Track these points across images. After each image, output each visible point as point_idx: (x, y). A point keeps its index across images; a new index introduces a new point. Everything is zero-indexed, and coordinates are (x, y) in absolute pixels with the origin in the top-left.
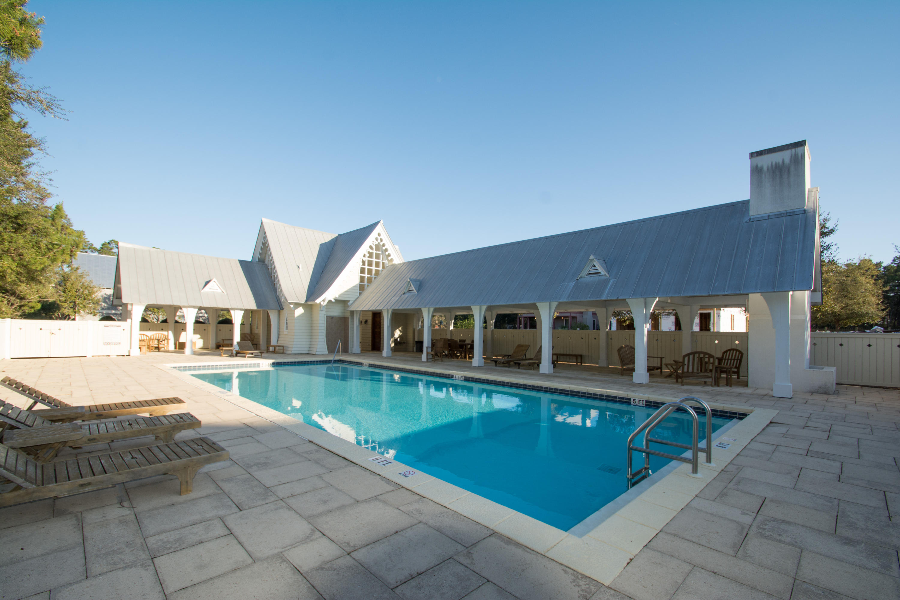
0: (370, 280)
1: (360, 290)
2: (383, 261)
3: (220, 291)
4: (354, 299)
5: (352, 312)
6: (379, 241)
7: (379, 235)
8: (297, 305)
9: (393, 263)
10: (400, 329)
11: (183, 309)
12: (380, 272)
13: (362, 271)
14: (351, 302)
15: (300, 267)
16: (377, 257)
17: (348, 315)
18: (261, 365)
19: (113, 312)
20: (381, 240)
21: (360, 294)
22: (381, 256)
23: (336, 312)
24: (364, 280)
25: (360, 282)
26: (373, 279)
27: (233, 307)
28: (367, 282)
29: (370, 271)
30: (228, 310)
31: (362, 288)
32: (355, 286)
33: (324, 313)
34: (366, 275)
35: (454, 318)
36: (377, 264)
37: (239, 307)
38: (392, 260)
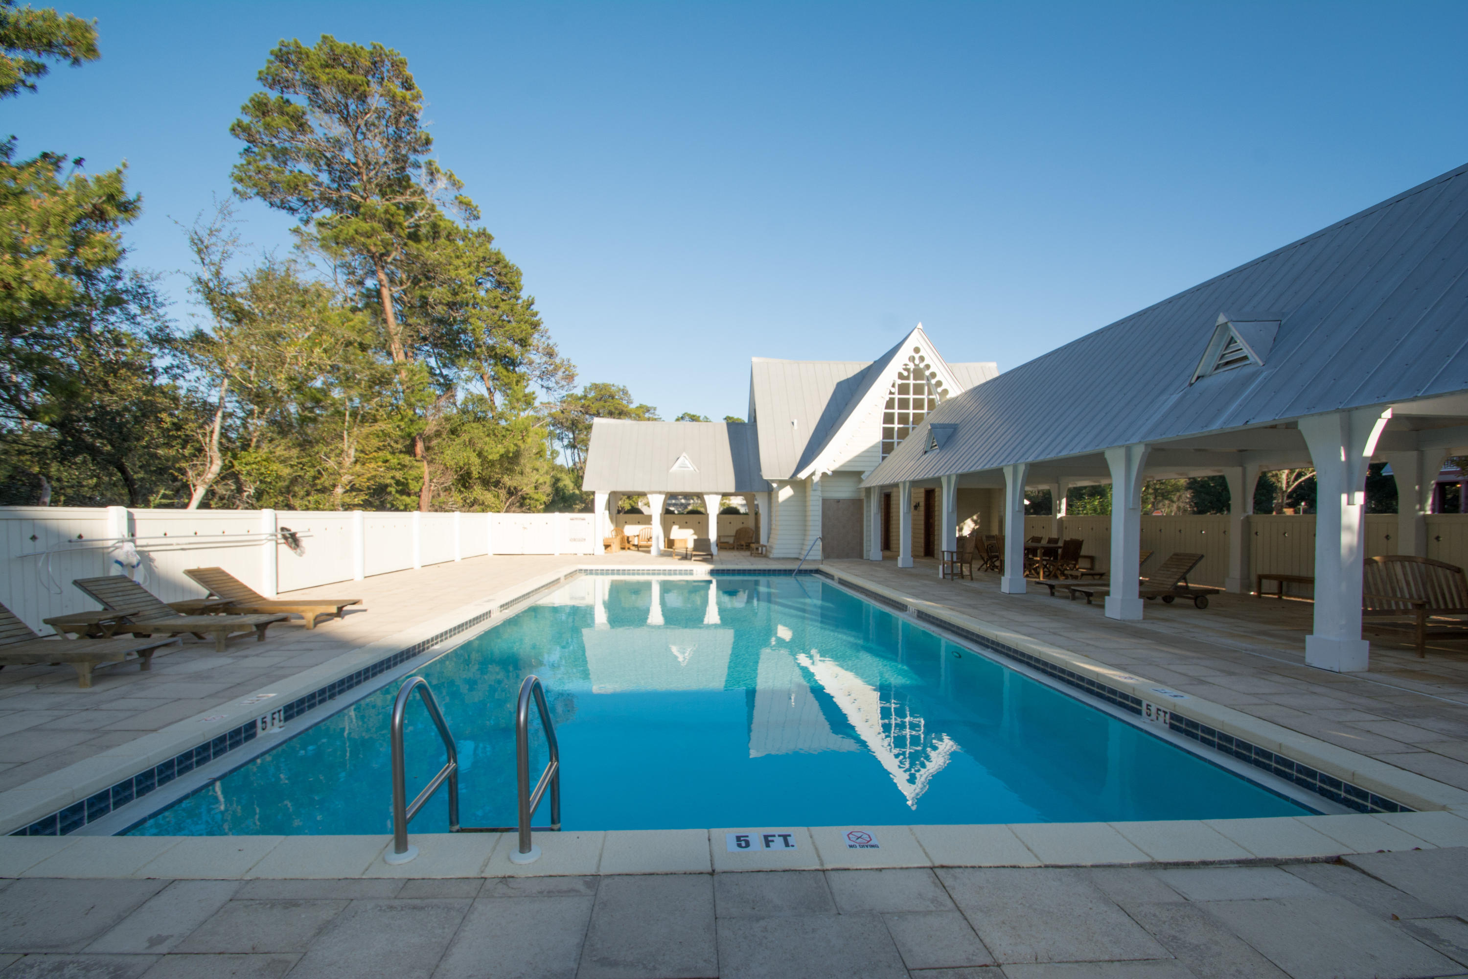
0: (903, 433)
1: (883, 453)
2: (931, 397)
3: (692, 469)
4: (872, 469)
5: (868, 490)
6: (917, 362)
7: (917, 350)
8: (782, 483)
9: (948, 397)
10: (975, 517)
11: (649, 496)
12: (925, 416)
13: (888, 418)
14: (866, 474)
15: (795, 424)
16: (918, 389)
17: (863, 495)
18: (694, 572)
19: (674, 501)
20: (922, 359)
21: (884, 458)
22: (926, 388)
23: (844, 491)
24: (893, 434)
25: (884, 438)
26: (910, 430)
27: (707, 490)
28: (898, 438)
29: (903, 419)
30: (700, 496)
31: (887, 448)
32: (873, 447)
33: (819, 493)
34: (896, 426)
35: (1065, 494)
36: (918, 404)
37: (716, 491)
38: (945, 392)
